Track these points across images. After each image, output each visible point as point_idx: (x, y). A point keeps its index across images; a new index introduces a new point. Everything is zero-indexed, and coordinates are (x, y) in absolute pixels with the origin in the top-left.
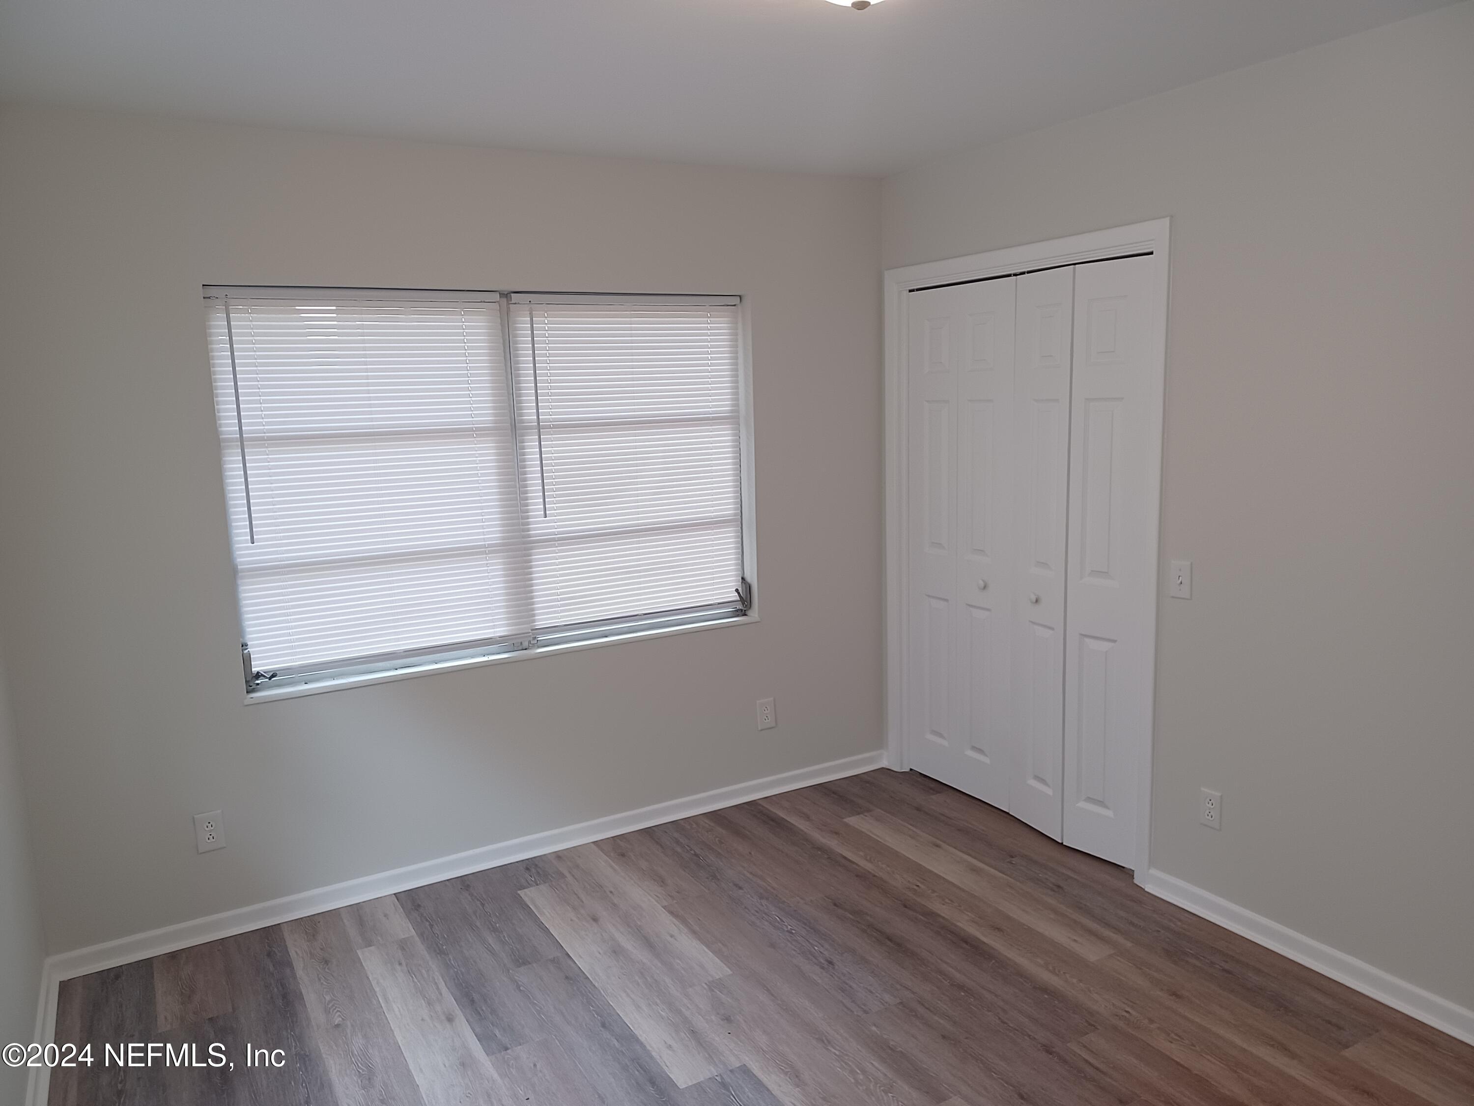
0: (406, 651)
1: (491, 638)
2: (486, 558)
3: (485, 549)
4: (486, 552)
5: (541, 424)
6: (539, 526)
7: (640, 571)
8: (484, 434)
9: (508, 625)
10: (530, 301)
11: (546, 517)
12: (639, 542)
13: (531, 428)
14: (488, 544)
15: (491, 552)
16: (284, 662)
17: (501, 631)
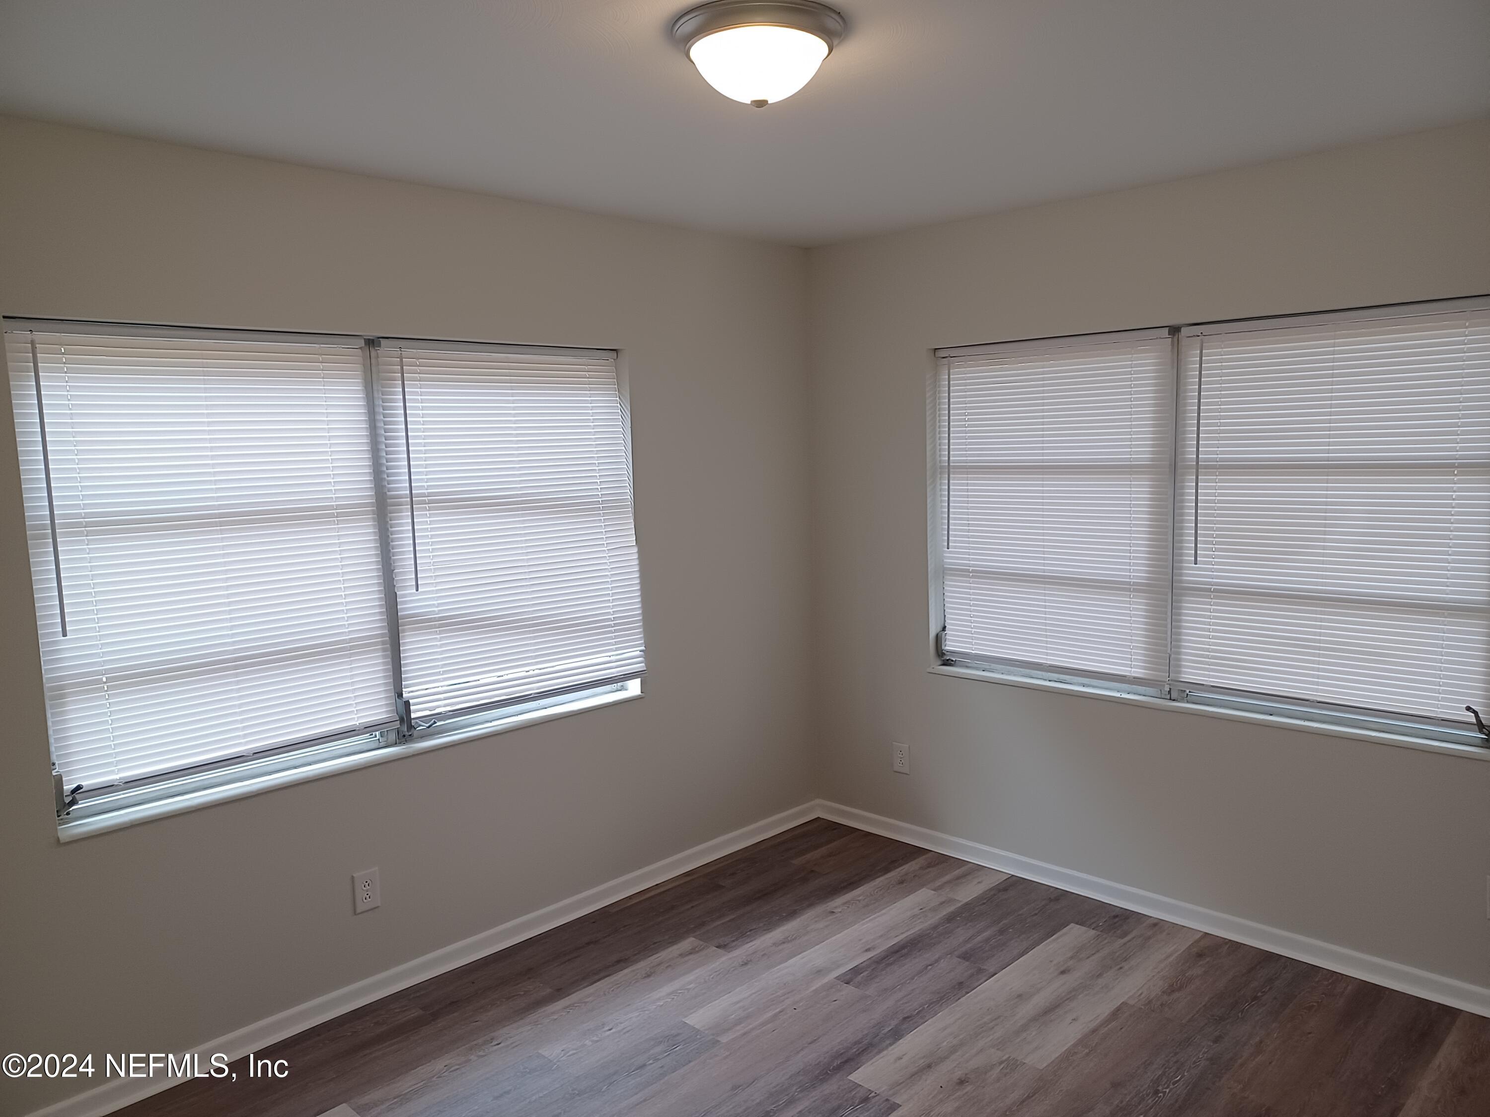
0: (1051, 666)
1: (1125, 676)
2: (1130, 596)
3: (1131, 587)
4: (1130, 590)
5: (1200, 463)
6: (1192, 574)
7: (1319, 648)
8: (1141, 471)
9: (1145, 668)
10: (1202, 333)
11: (1196, 564)
12: (1322, 613)
13: (1190, 467)
14: (1133, 582)
15: (1135, 590)
16: (959, 647)
17: (1137, 672)
